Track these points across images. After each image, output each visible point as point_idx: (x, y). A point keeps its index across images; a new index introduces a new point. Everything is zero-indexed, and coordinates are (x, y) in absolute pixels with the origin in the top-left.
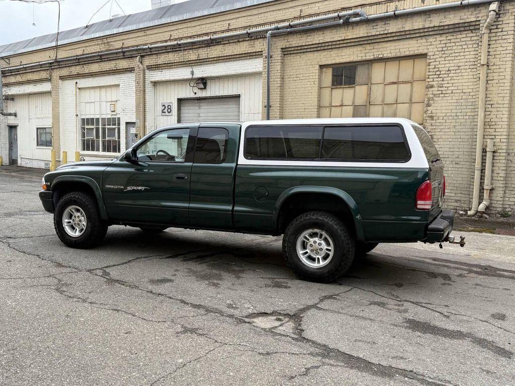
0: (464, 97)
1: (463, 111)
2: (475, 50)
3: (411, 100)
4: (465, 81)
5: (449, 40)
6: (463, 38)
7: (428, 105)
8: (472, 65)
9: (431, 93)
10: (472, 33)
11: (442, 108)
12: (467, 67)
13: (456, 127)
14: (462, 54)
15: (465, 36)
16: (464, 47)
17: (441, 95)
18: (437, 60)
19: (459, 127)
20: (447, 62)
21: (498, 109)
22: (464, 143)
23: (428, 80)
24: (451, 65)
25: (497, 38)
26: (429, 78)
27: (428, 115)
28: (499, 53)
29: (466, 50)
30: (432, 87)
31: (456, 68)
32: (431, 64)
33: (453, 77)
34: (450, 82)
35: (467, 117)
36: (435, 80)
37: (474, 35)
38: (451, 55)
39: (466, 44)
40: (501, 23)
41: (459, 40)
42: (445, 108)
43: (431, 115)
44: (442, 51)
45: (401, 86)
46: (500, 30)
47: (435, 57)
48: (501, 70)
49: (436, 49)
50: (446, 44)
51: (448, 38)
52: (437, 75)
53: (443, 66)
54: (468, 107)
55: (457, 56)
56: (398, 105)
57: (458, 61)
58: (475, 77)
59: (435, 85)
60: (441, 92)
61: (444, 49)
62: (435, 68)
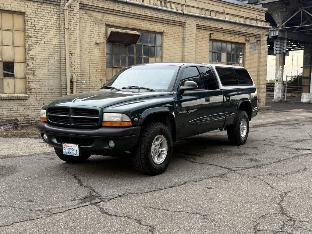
0: (52, 47)
1: (52, 56)
2: (56, 18)
3: (13, 44)
4: (52, 36)
5: (39, 7)
6: (49, 8)
7: (30, 50)
8: (55, 27)
9: (31, 41)
10: (54, 6)
11: (39, 52)
12: (53, 28)
13: (49, 66)
14: (48, 18)
15: (49, 7)
16: (50, 14)
17: (37, 44)
18: (33, 19)
19: (51, 66)
20: (39, 22)
21: (75, 57)
22: (55, 77)
23: (27, 32)
24: (43, 24)
25: (71, 14)
26: (28, 30)
27: (29, 56)
28: (72, 23)
29: (51, 16)
30: (31, 37)
31: (46, 27)
32: (29, 21)
33: (44, 32)
34: (42, 35)
35: (55, 60)
36: (32, 32)
37: (55, 8)
38: (41, 18)
39: (50, 13)
40: (72, 5)
41: (46, 9)
42: (41, 53)
43: (31, 56)
44: (36, 13)
45: (4, 32)
46: (72, 10)
47: (31, 16)
48: (75, 34)
49: (31, 11)
50: (38, 9)
51: (39, 6)
52: (34, 29)
53: (37, 24)
54: (55, 54)
55: (46, 19)
56: (4, 47)
57: (46, 23)
58: (58, 35)
59: (33, 36)
60: (37, 42)
61: (37, 12)
62: (31, 24)
